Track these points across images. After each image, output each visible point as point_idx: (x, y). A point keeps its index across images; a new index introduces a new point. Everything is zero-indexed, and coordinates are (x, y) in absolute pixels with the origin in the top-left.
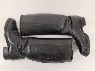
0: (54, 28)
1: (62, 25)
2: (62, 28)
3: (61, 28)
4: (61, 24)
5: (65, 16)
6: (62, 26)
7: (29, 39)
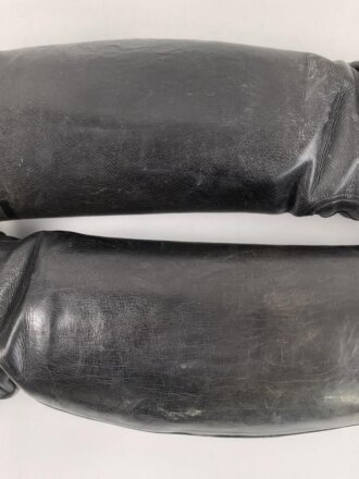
0: (242, 158)
1: (310, 134)
2: (307, 165)
3: (295, 160)
4: (301, 133)
5: (329, 63)
6: (303, 146)
7: (42, 251)
